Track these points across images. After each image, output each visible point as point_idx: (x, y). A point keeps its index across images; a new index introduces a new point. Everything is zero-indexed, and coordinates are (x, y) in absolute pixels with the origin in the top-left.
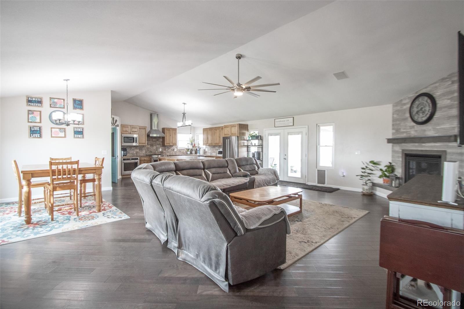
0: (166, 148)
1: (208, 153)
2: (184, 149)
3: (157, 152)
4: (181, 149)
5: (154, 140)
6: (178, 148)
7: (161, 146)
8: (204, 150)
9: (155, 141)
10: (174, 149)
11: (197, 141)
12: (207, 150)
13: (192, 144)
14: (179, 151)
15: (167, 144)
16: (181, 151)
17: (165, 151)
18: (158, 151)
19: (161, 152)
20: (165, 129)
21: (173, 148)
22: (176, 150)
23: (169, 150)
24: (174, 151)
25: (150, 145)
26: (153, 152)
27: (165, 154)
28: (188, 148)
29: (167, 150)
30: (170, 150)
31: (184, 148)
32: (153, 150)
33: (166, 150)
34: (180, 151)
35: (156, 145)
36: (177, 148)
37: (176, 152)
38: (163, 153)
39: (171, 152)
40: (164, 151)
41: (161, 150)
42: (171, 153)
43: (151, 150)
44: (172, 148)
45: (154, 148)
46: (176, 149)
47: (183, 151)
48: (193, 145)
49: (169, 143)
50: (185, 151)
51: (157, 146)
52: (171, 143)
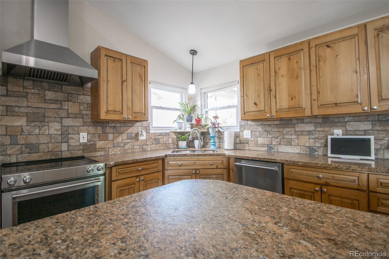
0: (108, 130)
1: (257, 145)
2: (167, 134)
3: (64, 147)
4: (161, 134)
5: (50, 95)
6: (151, 132)
7: (85, 124)
8: (237, 136)
9: (55, 101)
10: (137, 135)
11: (202, 110)
12: (247, 134)
13: (189, 120)
14: (155, 139)
15: (108, 112)
16: (161, 140)
17: (102, 142)
18: (72, 142)
19: (84, 145)
20: (103, 53)
21: (133, 130)
22: (143, 138)
23: (120, 139)
24: (138, 139)
25: (27, 115)
26: (42, 147)
27: (102, 153)
28: (178, 131)
29: (111, 136)
30: (124, 136)
31: (168, 131)
32: (43, 140)
33: (107, 139)
34: (157, 141)
35: (61, 118)
36: (147, 129)
37: (145, 143)
38: (96, 150)
39: (125, 144)
40: (100, 144)
41: (84, 137)
42: (127, 147)
43: (33, 140)
44: (130, 131)
45: (52, 131)
46: (144, 133)
47: (165, 138)
48: (194, 122)
49: (118, 108)
50: (170, 141)
51: (67, 122)
52: (125, 112)
